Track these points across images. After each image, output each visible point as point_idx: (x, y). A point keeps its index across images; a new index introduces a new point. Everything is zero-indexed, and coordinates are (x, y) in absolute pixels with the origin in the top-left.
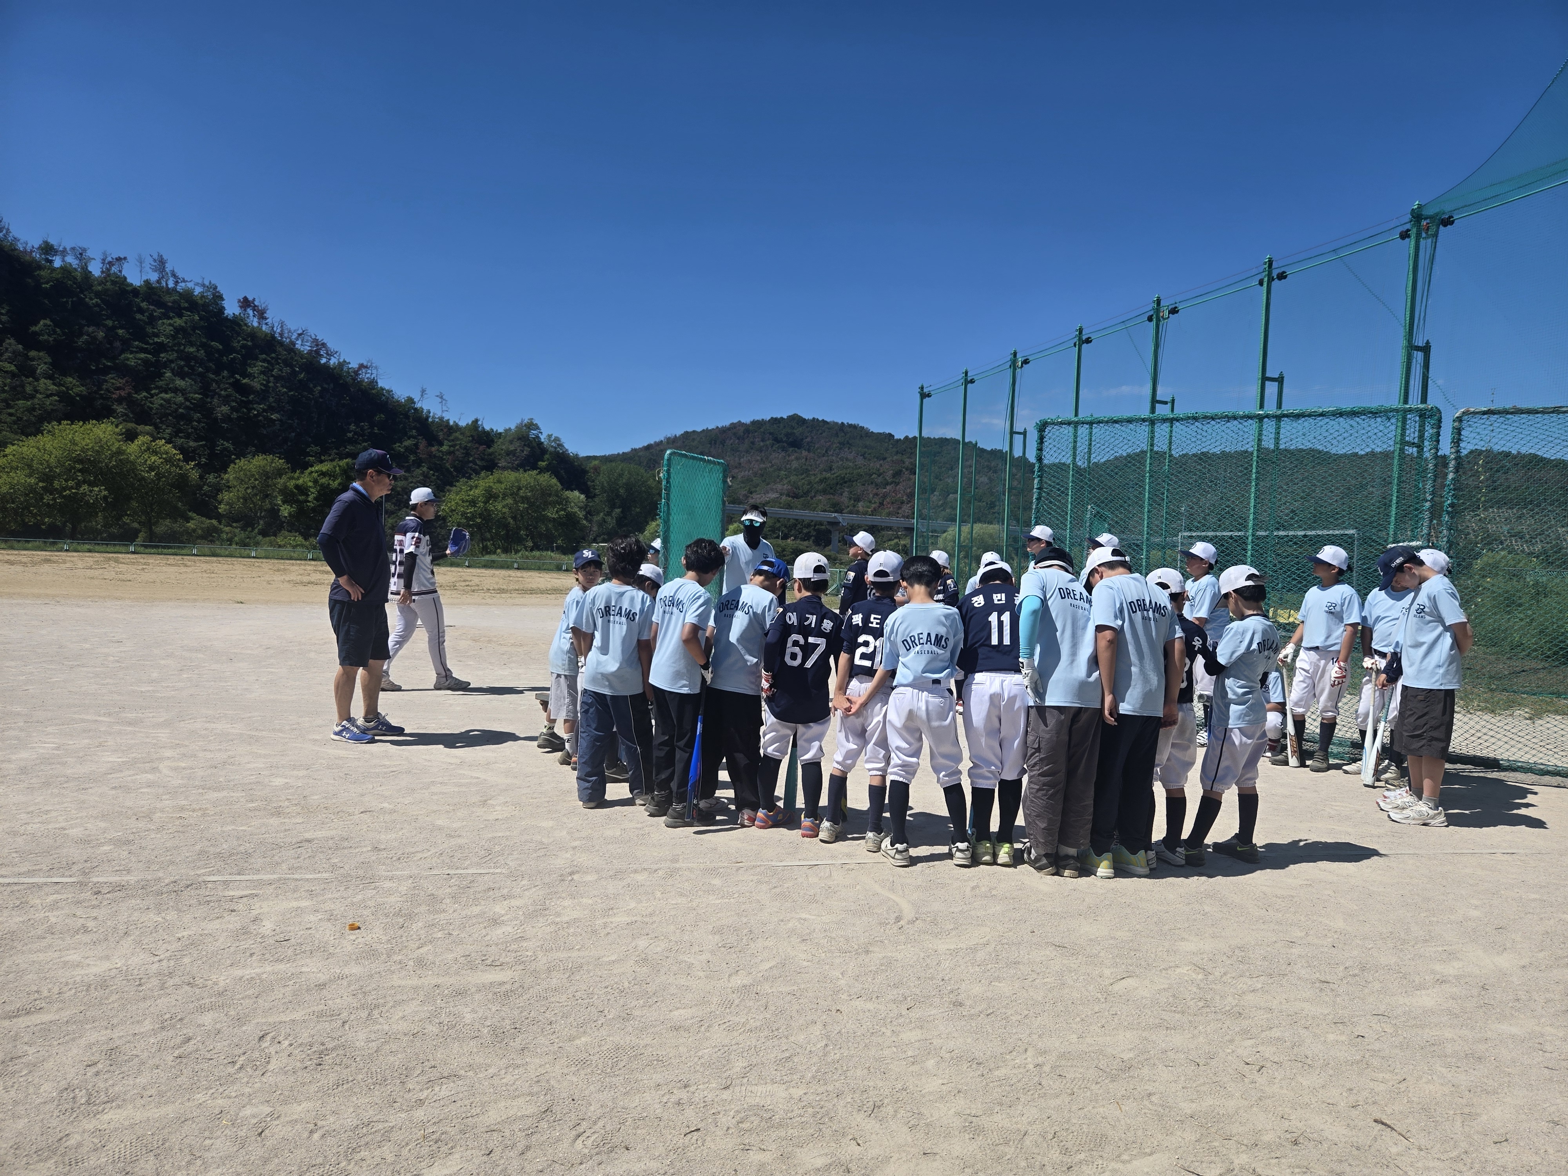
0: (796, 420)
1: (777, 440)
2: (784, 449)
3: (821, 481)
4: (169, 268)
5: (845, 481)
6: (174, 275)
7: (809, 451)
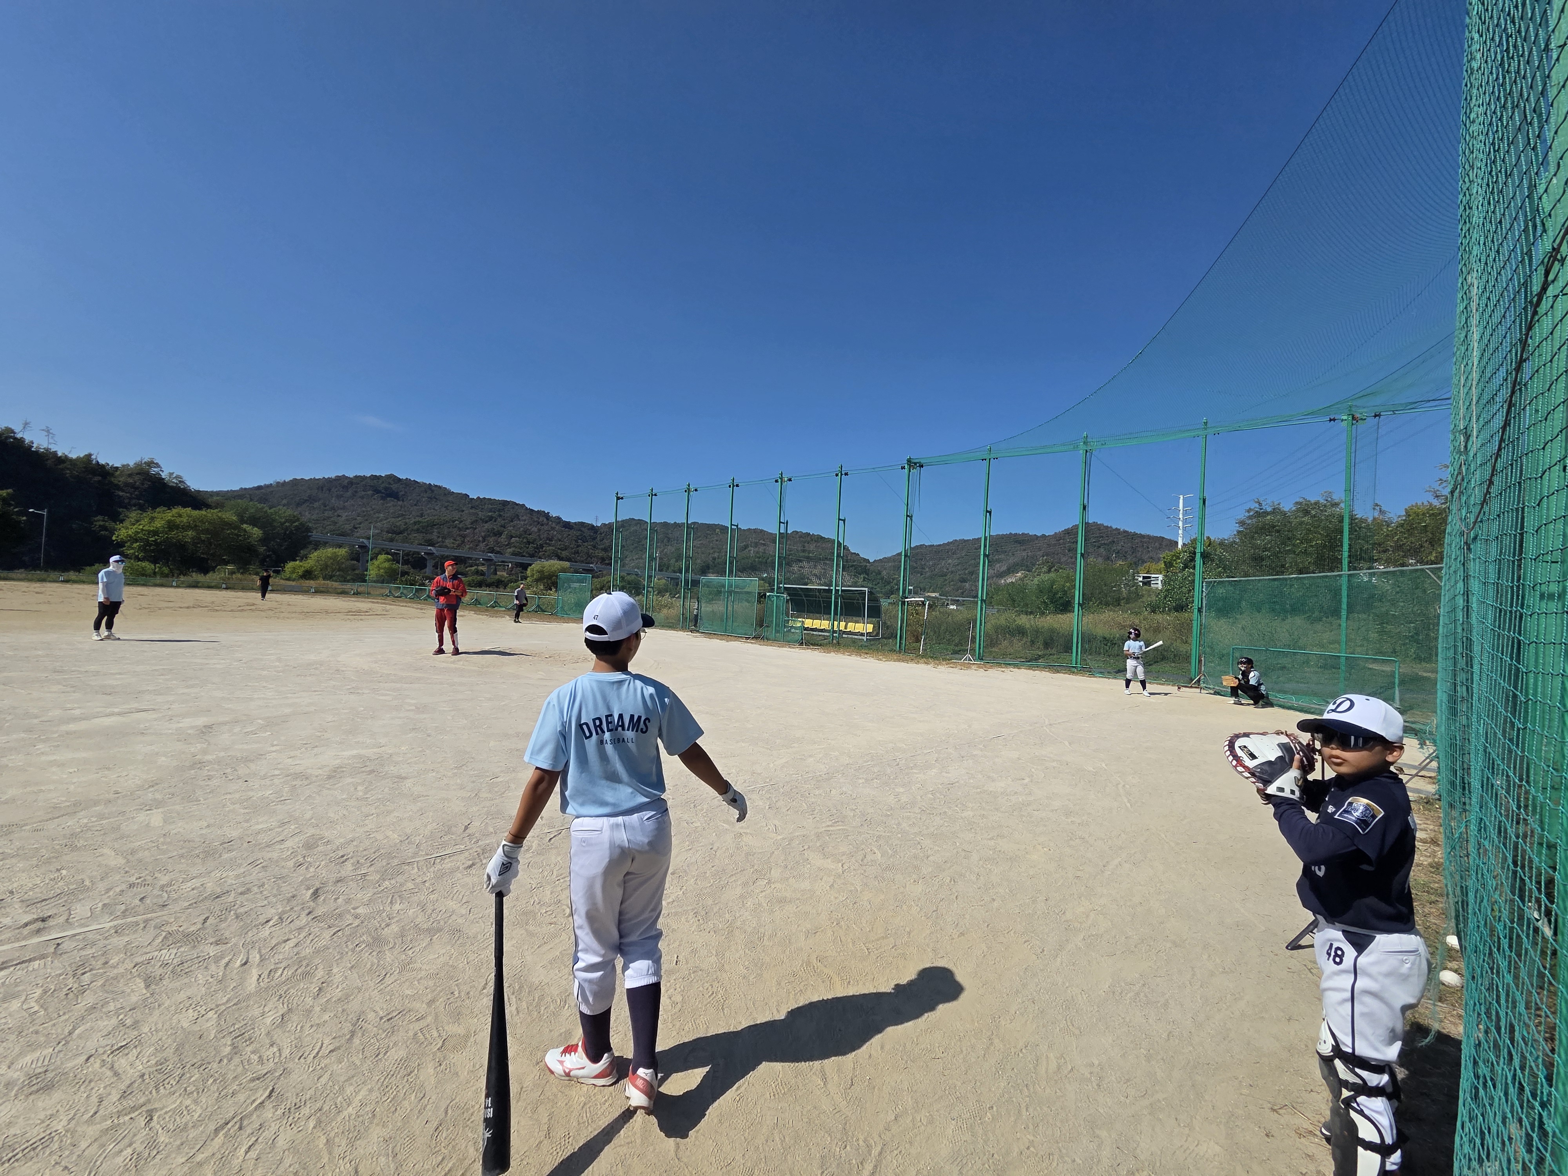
0: (392, 478)
1: (377, 491)
2: (383, 498)
3: (415, 523)
5: (433, 525)
7: (403, 501)
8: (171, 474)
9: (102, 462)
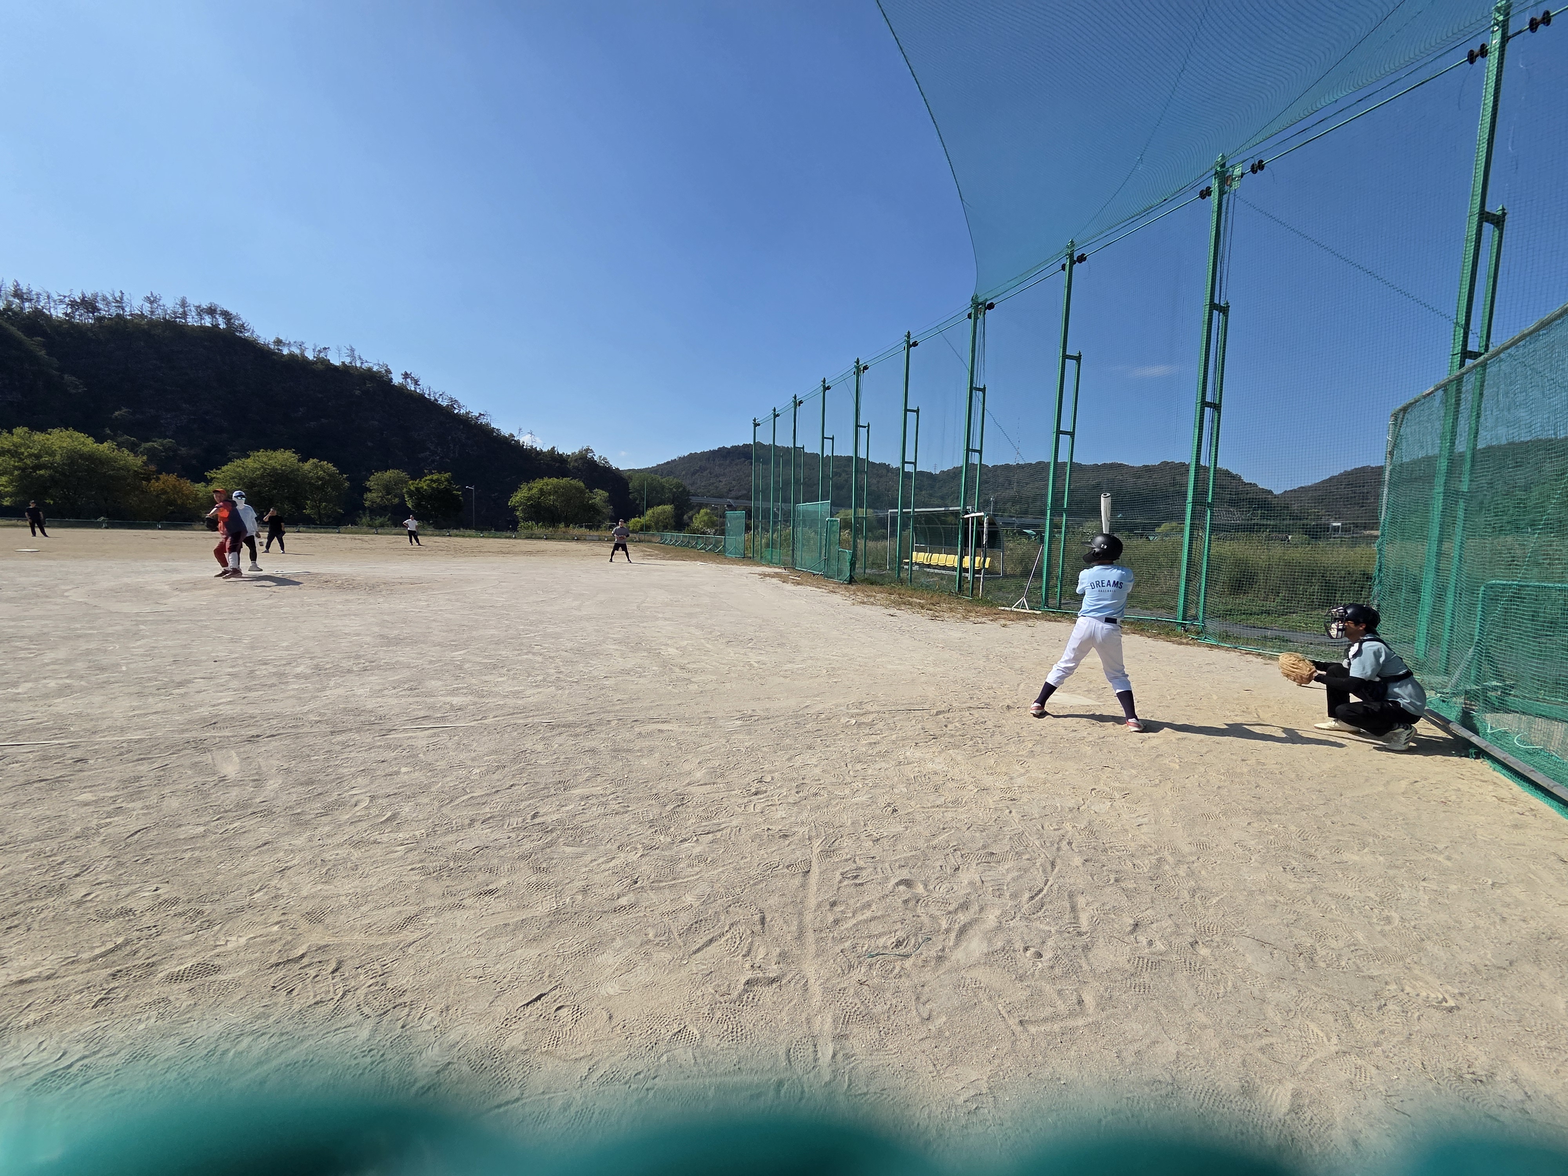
0: (757, 445)
4: (356, 353)
6: (360, 358)
8: (600, 457)
9: (560, 453)
